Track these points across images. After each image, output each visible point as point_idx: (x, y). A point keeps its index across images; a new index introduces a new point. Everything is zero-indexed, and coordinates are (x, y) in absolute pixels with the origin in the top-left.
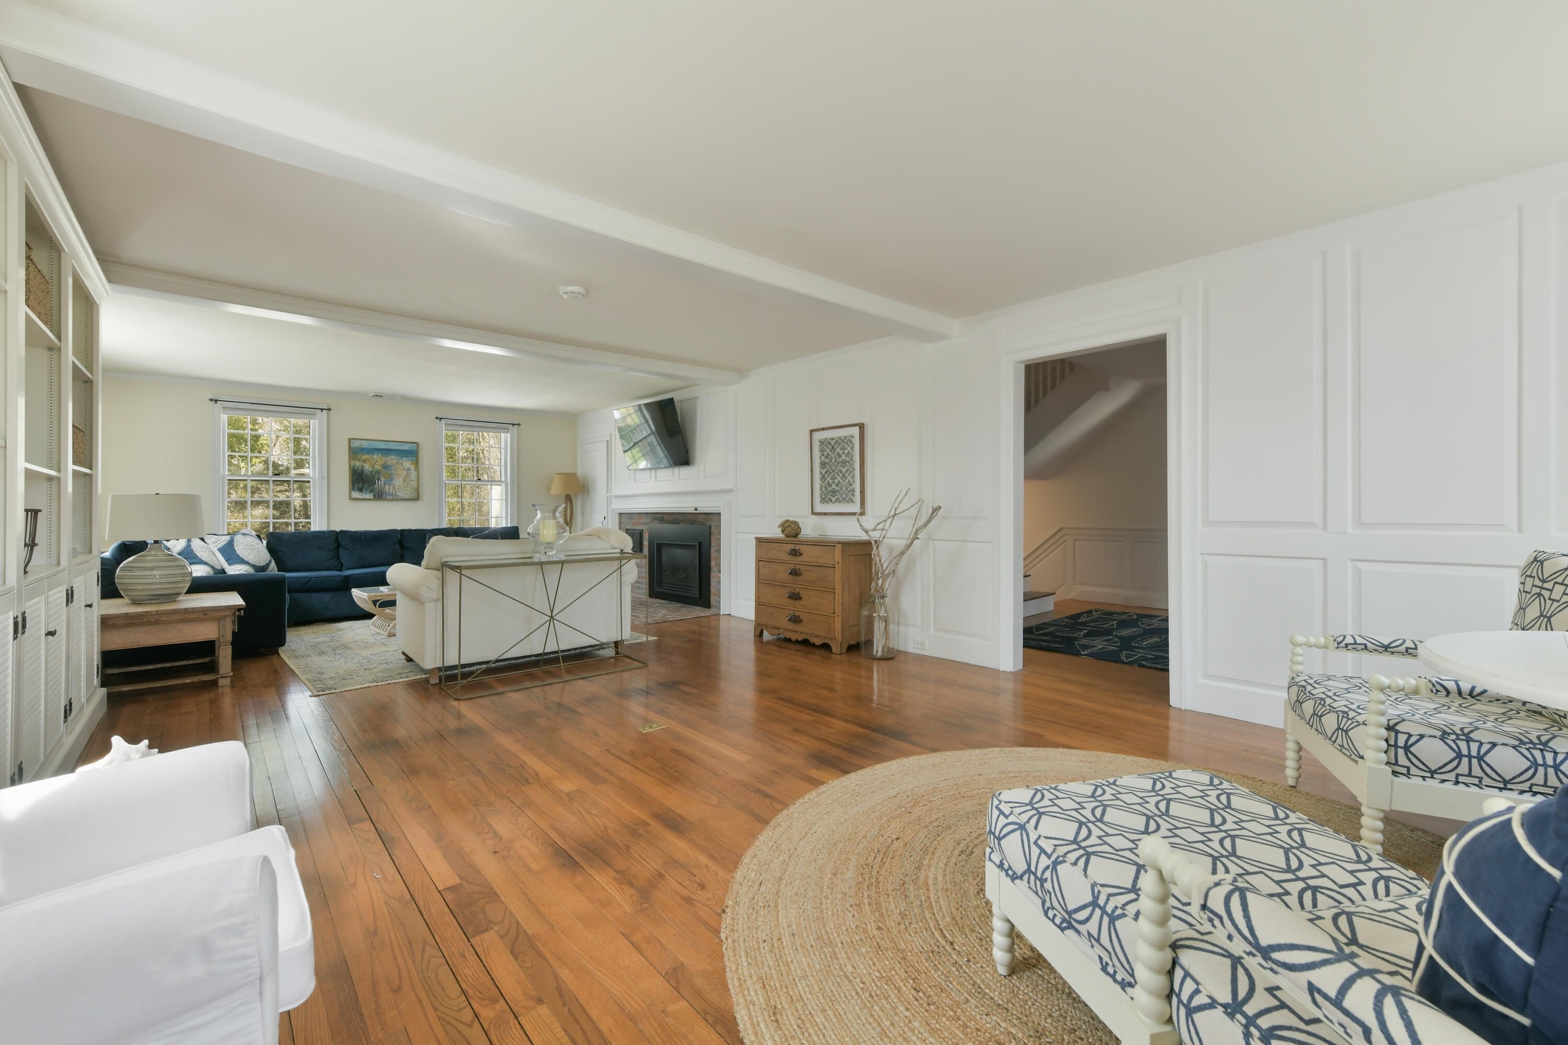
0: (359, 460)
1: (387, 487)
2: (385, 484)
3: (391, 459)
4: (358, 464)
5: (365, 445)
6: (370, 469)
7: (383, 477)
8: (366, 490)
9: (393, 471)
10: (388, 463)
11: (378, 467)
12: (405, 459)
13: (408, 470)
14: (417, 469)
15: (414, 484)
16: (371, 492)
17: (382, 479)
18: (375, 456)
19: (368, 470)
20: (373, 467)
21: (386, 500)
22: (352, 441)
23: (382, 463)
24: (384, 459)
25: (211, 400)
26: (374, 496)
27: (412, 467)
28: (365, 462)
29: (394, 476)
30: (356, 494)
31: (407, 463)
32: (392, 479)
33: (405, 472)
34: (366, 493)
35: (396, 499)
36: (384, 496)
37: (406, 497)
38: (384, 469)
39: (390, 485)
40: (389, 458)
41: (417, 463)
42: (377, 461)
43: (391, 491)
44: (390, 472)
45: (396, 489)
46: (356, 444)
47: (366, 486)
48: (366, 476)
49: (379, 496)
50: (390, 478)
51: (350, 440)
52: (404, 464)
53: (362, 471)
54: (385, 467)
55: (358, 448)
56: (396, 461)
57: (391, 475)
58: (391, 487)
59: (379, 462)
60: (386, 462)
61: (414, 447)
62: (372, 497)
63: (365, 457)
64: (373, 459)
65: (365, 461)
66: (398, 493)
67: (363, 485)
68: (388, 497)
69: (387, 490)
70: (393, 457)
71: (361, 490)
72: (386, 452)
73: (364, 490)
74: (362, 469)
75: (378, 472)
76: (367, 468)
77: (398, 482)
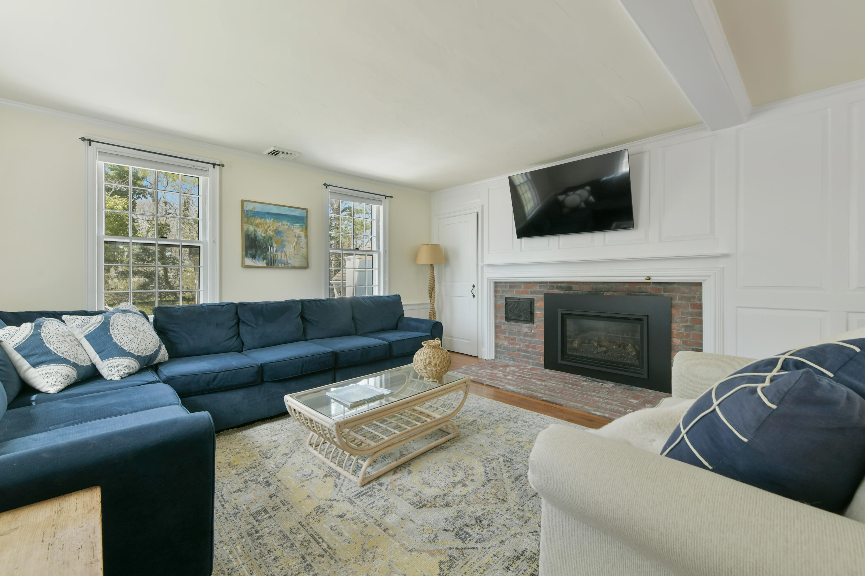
0: (252, 224)
1: (279, 254)
2: (277, 251)
3: (283, 225)
4: (251, 228)
5: (259, 208)
6: (263, 235)
7: (276, 243)
8: (259, 257)
9: (285, 238)
10: (280, 229)
11: (270, 233)
12: (296, 225)
13: (299, 236)
14: (306, 236)
15: (304, 251)
16: (264, 259)
17: (275, 245)
18: (268, 221)
19: (261, 235)
20: (266, 232)
21: (278, 268)
22: (245, 203)
23: (275, 228)
24: (277, 224)
25: (83, 139)
26: (267, 264)
27: (302, 234)
28: (258, 227)
29: (286, 243)
30: (249, 262)
31: (297, 230)
32: (284, 246)
33: (296, 239)
34: (258, 260)
35: (288, 267)
36: (276, 264)
37: (297, 265)
38: (277, 235)
39: (281, 252)
40: (281, 223)
41: (306, 229)
42: (269, 227)
43: (283, 258)
44: (282, 238)
45: (288, 257)
46: (249, 207)
47: (259, 252)
48: (259, 242)
49: (272, 264)
50: (282, 245)
51: (242, 202)
52: (295, 230)
53: (255, 236)
54: (278, 232)
55: (251, 211)
56: (287, 227)
57: (282, 241)
58: (283, 254)
59: (271, 228)
60: (278, 227)
61: (303, 213)
62: (265, 265)
63: (259, 221)
64: (266, 224)
65: (258, 225)
66: (289, 261)
67: (256, 252)
68: (280, 265)
69: (279, 258)
70: (285, 222)
71: (254, 257)
72: (278, 217)
73: (257, 257)
74: (255, 234)
75: (271, 238)
76: (260, 233)
77: (290, 249)
